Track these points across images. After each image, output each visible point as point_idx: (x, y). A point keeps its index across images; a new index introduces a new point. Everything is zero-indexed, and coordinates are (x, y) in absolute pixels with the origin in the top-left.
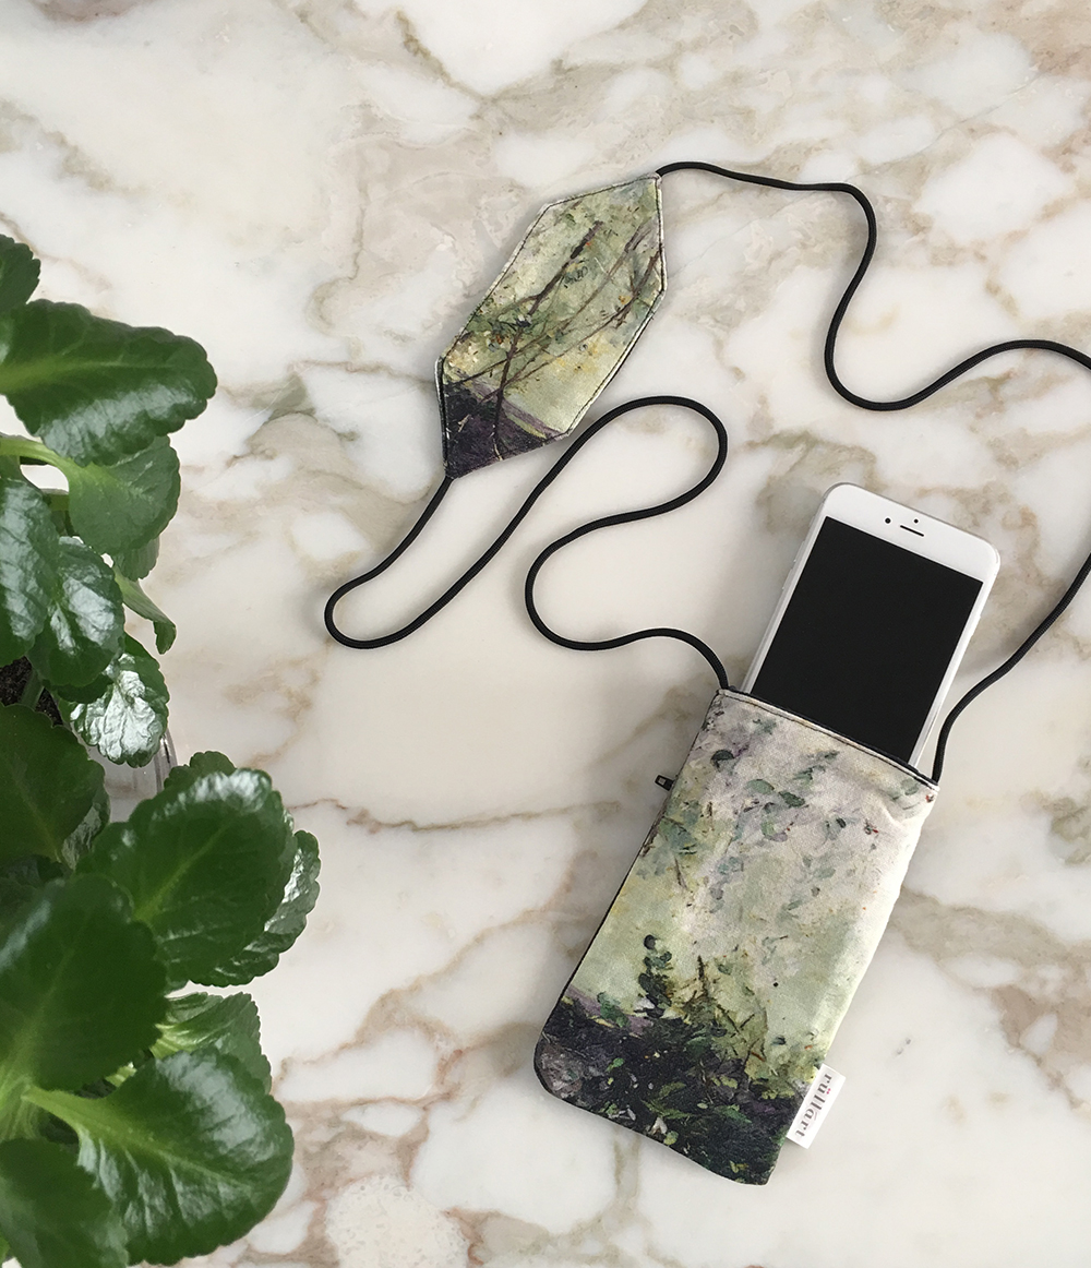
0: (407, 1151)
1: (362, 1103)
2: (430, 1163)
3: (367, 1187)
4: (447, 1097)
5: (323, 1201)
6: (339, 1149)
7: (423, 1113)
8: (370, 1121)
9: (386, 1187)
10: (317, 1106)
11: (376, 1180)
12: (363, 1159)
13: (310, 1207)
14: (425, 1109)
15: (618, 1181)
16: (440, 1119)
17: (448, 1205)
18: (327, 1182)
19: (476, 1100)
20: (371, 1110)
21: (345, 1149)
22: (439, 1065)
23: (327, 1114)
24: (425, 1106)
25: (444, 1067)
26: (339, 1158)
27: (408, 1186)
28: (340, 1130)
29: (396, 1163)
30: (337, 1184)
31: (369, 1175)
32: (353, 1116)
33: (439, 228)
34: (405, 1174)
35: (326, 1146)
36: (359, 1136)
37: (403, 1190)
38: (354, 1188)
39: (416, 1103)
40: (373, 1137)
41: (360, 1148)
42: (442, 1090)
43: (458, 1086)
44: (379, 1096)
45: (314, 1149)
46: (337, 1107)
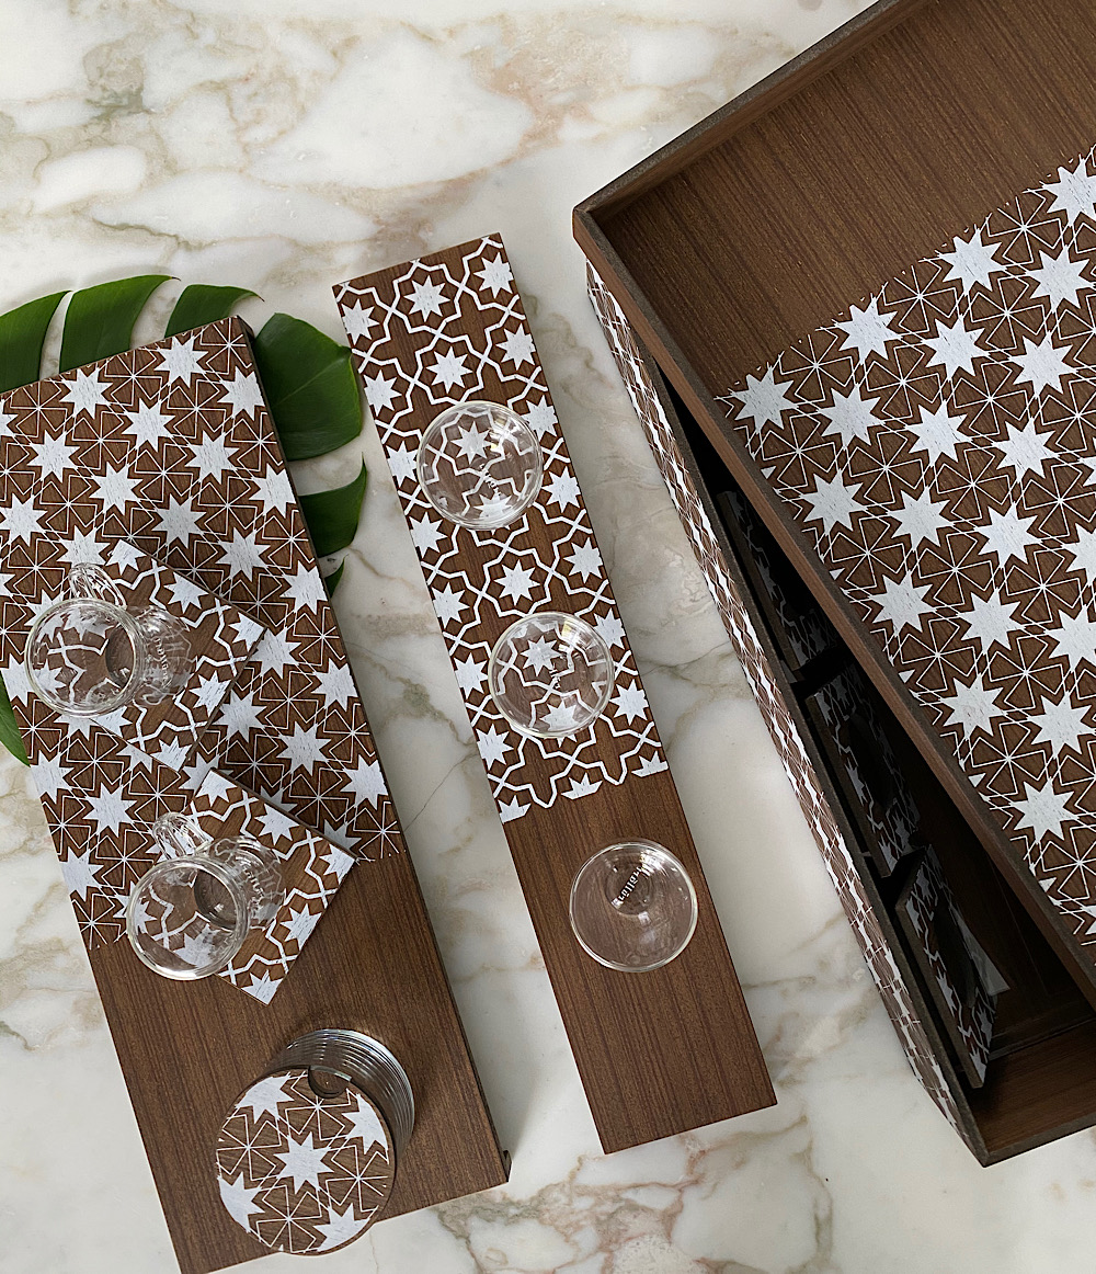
0: (669, 1219)
1: (636, 1186)
2: (686, 1227)
3: (641, 1244)
4: (696, 1182)
5: (611, 1252)
6: (619, 1217)
7: (679, 1194)
8: (641, 1198)
9: (654, 1244)
10: (604, 1189)
11: (647, 1238)
12: (636, 1224)
13: (601, 1257)
14: (680, 1191)
15: (818, 1241)
16: (691, 1197)
17: (699, 1256)
18: (614, 1239)
19: (715, 1185)
20: (641, 1190)
21: (627, 1218)
22: (689, 1161)
23: (611, 1193)
24: (680, 1189)
25: (693, 1162)
26: (621, 1223)
27: (670, 1243)
28: (623, 1204)
29: (661, 1227)
30: (622, 1240)
31: (643, 1235)
32: (629, 1195)
33: (672, 550)
34: (668, 1235)
35: (611, 1215)
36: (634, 1208)
37: (666, 1245)
38: (633, 1243)
39: (674, 1186)
40: (644, 1209)
41: (635, 1217)
42: (692, 1178)
43: (703, 1175)
44: (647, 1182)
45: (603, 1218)
46: (618, 1189)
